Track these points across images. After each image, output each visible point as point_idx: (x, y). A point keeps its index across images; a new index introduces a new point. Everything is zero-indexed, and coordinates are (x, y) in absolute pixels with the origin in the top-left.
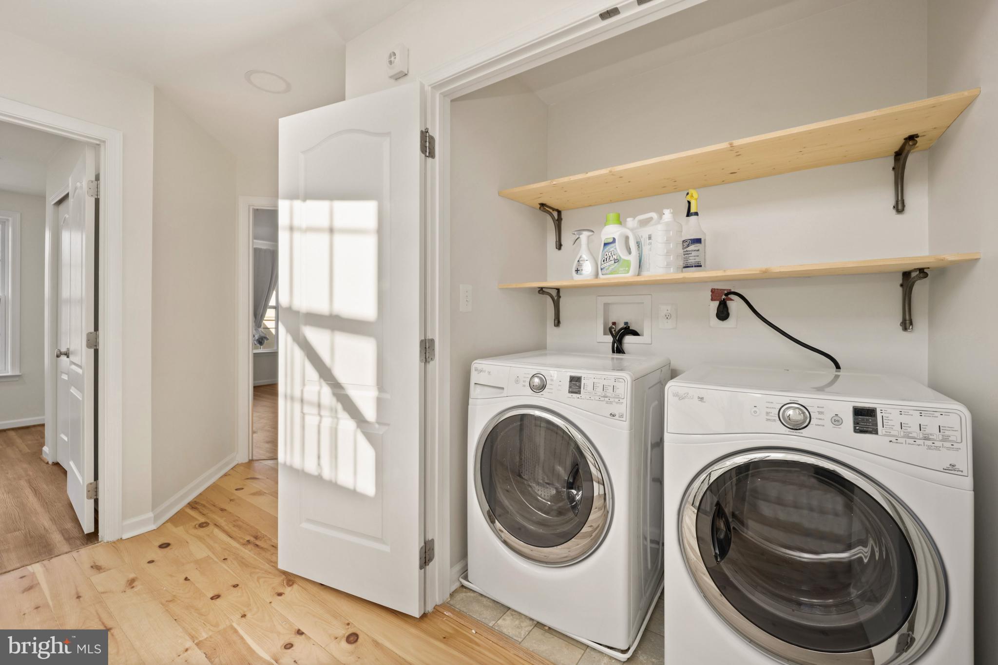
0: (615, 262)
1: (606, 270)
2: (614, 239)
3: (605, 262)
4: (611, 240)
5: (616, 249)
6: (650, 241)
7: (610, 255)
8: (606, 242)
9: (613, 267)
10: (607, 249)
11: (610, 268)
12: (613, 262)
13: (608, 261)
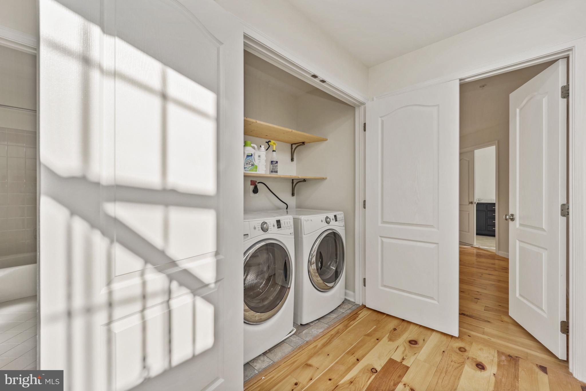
0: (252, 166)
1: (248, 168)
2: (252, 154)
3: (247, 165)
4: (251, 155)
5: (252, 159)
6: (260, 158)
7: (250, 161)
8: (248, 155)
9: (251, 168)
10: (249, 158)
11: (250, 168)
12: (251, 165)
13: (248, 164)
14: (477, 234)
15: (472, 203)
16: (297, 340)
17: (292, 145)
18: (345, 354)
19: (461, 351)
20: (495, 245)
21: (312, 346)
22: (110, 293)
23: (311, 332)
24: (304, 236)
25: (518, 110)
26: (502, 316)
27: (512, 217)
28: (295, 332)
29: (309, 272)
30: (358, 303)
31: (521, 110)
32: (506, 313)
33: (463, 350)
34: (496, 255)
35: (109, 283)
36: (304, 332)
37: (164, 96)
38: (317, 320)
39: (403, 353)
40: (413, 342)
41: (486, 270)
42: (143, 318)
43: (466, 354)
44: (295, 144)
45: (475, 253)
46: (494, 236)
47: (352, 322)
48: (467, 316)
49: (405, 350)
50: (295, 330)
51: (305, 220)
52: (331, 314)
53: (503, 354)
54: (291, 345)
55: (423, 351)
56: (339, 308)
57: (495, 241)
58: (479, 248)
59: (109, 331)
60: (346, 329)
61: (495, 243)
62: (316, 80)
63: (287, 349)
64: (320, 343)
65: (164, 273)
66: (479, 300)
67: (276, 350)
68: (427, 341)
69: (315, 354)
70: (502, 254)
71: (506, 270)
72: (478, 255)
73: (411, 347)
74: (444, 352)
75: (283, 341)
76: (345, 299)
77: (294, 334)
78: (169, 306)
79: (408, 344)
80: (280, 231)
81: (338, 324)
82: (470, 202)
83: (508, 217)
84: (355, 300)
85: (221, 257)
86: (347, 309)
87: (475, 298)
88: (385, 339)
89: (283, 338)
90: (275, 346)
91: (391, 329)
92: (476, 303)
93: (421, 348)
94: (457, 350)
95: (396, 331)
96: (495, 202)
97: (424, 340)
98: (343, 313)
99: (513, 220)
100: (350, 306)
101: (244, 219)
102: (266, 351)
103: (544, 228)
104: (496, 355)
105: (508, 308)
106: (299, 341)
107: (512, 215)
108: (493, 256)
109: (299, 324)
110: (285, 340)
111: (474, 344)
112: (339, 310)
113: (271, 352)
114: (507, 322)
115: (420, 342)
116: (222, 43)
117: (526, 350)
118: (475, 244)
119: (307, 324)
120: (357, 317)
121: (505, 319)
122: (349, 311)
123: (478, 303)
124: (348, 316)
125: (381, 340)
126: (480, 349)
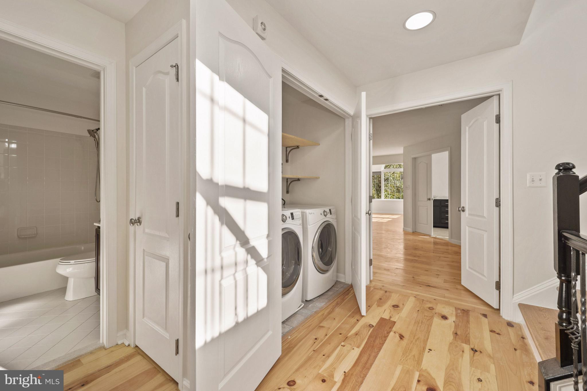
14: (434, 227)
15: (429, 199)
16: (306, 312)
17: (286, 148)
18: (347, 317)
19: (431, 310)
20: (448, 235)
21: (320, 314)
22: (222, 259)
23: (316, 305)
24: (309, 227)
25: (467, 128)
26: (457, 286)
27: (463, 209)
28: (303, 306)
29: (313, 256)
30: (348, 283)
31: (469, 128)
32: (460, 283)
33: (431, 308)
34: (449, 242)
35: (221, 252)
36: (310, 306)
37: (244, 121)
38: (318, 297)
39: (390, 314)
40: (395, 306)
41: (443, 254)
42: (235, 279)
43: (434, 311)
44: (290, 147)
45: (433, 241)
46: (447, 228)
47: (346, 296)
48: (432, 287)
49: (391, 312)
50: (303, 305)
51: (309, 213)
52: (328, 292)
53: (459, 309)
54: (303, 315)
55: (403, 311)
56: (333, 287)
57: (448, 232)
58: (435, 238)
59: (220, 285)
60: (343, 301)
61: (448, 233)
62: (321, 98)
63: (299, 319)
64: (326, 312)
65: (244, 248)
66: (439, 276)
67: (292, 319)
68: (405, 305)
69: (324, 319)
70: (454, 241)
71: (458, 253)
72: (435, 243)
73: (395, 309)
74: (418, 310)
75: (295, 313)
76: (337, 281)
77: (302, 308)
78: (246, 273)
79: (392, 307)
80: (293, 222)
81: (336, 299)
82: (428, 199)
83: (460, 209)
84: (345, 281)
85: (271, 239)
86: (340, 288)
87: (436, 275)
88: (375, 305)
89: (295, 311)
90: (290, 317)
91: (378, 299)
92: (438, 278)
93: (402, 309)
94: (427, 309)
95: (381, 300)
96: (448, 199)
97: (403, 304)
98: (337, 290)
99: (463, 211)
100: (342, 285)
101: (282, 210)
102: (284, 321)
103: (485, 216)
104: (454, 310)
105: (461, 280)
106: (308, 312)
107: (463, 207)
108: (447, 244)
109: (305, 301)
110: (296, 312)
111: (439, 304)
112: (333, 288)
113: (288, 321)
114: (461, 289)
115: (401, 305)
116: (271, 77)
117: (473, 306)
118: (432, 234)
119: (311, 300)
120: (350, 292)
121: (459, 287)
122: (342, 289)
123: (439, 278)
124: (343, 292)
125: (371, 307)
126: (443, 307)
